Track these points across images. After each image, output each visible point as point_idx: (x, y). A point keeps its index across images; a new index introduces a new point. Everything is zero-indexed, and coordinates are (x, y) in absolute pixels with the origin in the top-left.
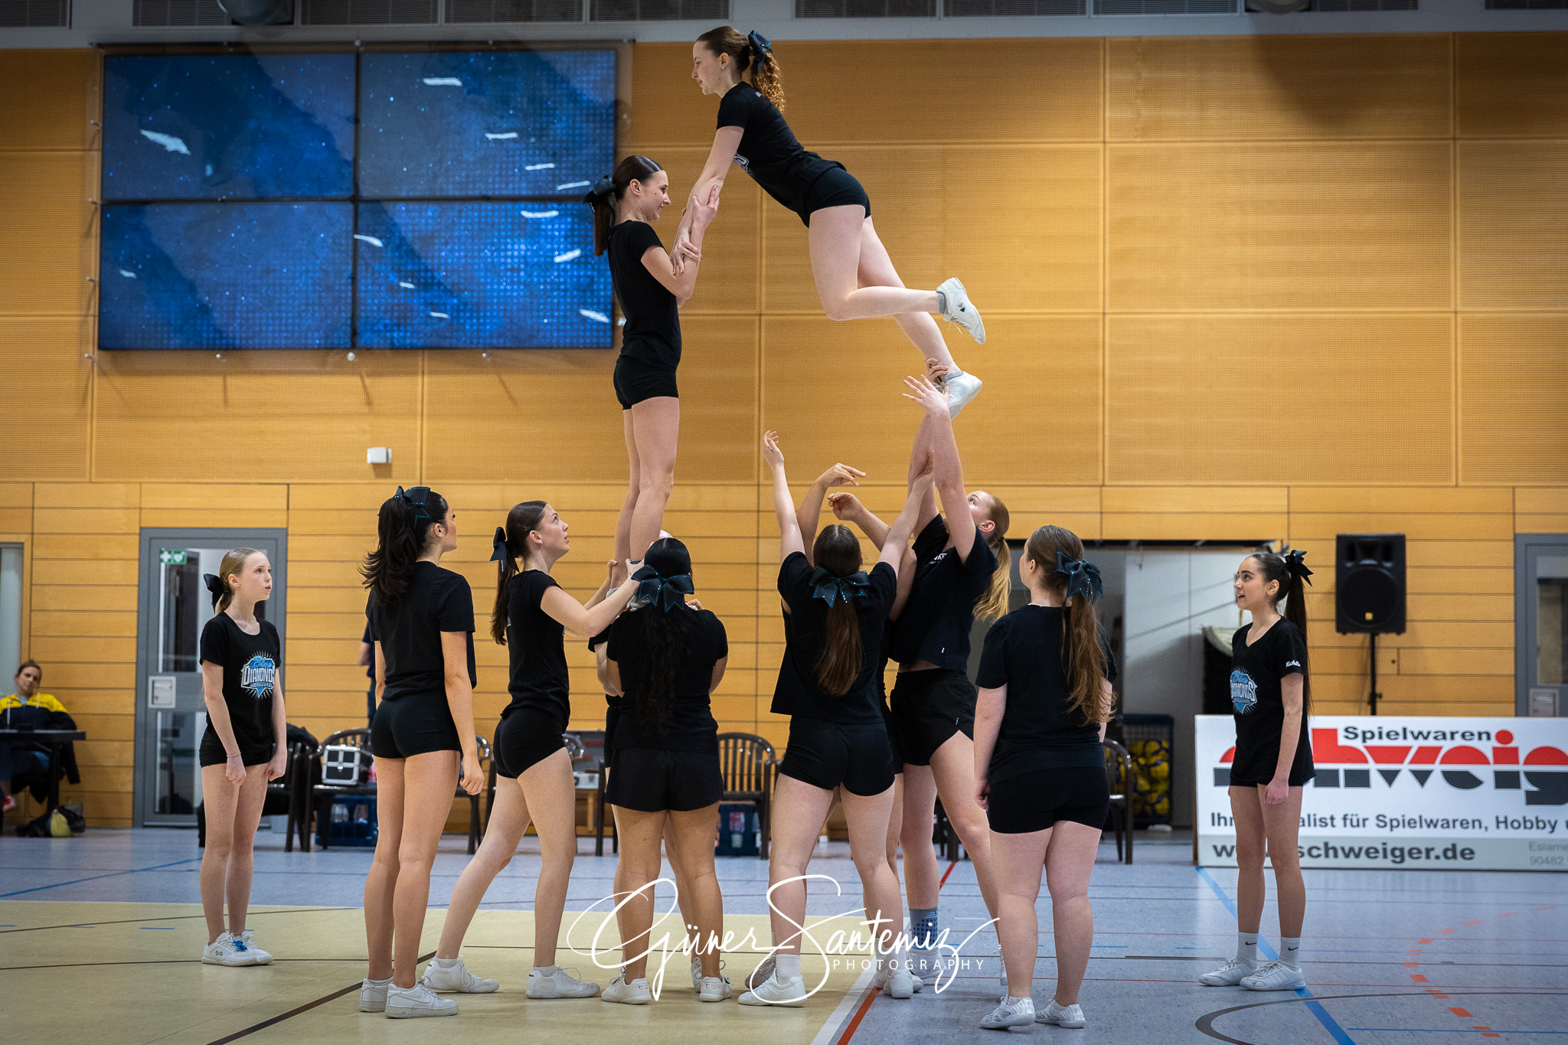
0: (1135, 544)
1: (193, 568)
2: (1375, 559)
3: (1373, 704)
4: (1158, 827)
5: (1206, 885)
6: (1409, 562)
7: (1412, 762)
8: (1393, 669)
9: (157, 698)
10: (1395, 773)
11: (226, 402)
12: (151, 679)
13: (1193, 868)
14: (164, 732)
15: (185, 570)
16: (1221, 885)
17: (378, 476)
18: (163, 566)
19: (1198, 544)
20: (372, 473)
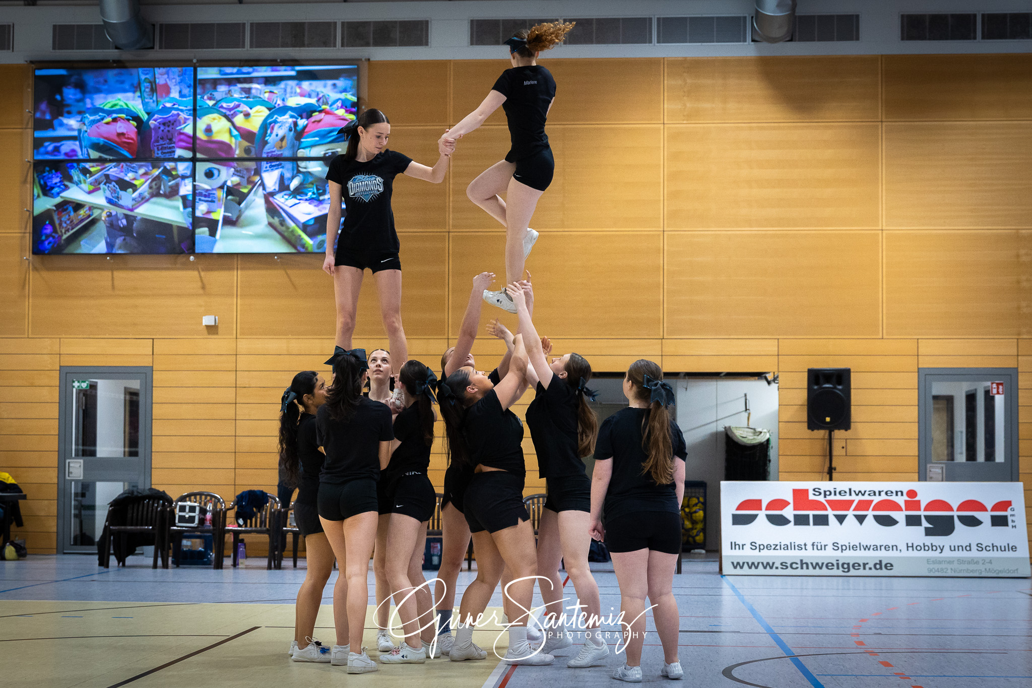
0: (682, 375)
1: (94, 391)
2: (831, 384)
3: (830, 474)
4: (696, 551)
5: (728, 586)
6: (852, 386)
7: (854, 510)
8: (843, 452)
9: (71, 473)
10: (845, 516)
11: (113, 287)
12: (67, 461)
13: (719, 576)
14: (76, 495)
15: (88, 393)
16: (736, 586)
17: (209, 333)
18: (74, 390)
19: (722, 375)
20: (206, 332)
